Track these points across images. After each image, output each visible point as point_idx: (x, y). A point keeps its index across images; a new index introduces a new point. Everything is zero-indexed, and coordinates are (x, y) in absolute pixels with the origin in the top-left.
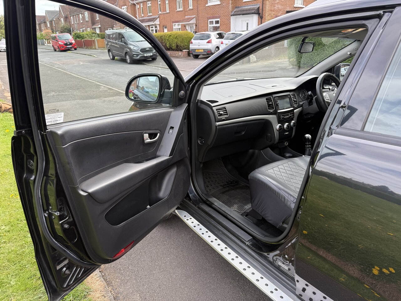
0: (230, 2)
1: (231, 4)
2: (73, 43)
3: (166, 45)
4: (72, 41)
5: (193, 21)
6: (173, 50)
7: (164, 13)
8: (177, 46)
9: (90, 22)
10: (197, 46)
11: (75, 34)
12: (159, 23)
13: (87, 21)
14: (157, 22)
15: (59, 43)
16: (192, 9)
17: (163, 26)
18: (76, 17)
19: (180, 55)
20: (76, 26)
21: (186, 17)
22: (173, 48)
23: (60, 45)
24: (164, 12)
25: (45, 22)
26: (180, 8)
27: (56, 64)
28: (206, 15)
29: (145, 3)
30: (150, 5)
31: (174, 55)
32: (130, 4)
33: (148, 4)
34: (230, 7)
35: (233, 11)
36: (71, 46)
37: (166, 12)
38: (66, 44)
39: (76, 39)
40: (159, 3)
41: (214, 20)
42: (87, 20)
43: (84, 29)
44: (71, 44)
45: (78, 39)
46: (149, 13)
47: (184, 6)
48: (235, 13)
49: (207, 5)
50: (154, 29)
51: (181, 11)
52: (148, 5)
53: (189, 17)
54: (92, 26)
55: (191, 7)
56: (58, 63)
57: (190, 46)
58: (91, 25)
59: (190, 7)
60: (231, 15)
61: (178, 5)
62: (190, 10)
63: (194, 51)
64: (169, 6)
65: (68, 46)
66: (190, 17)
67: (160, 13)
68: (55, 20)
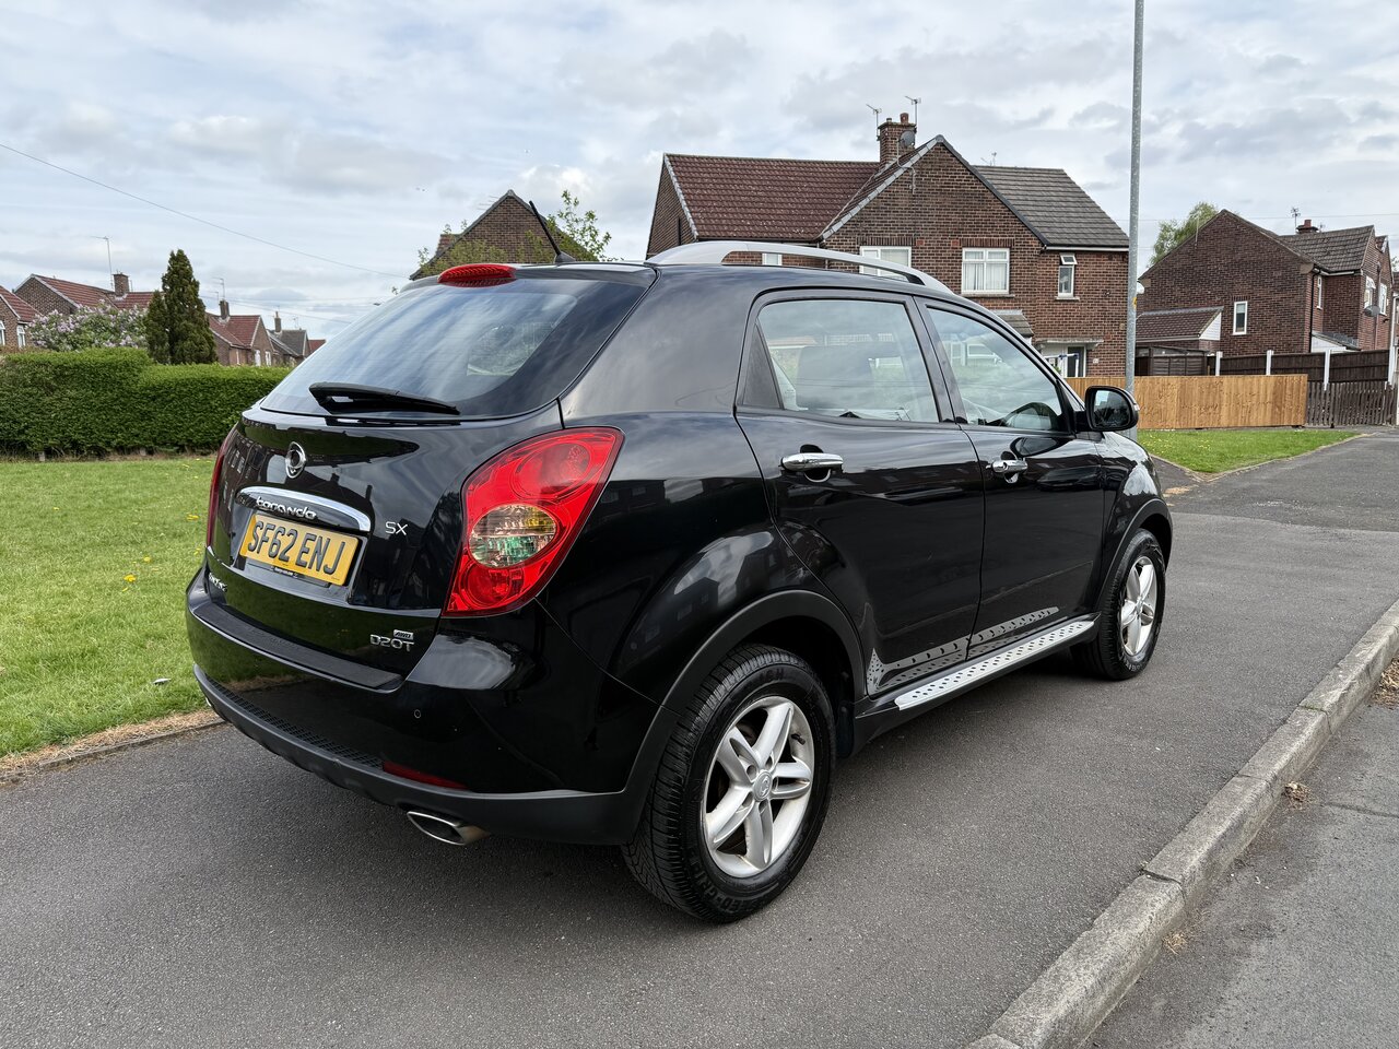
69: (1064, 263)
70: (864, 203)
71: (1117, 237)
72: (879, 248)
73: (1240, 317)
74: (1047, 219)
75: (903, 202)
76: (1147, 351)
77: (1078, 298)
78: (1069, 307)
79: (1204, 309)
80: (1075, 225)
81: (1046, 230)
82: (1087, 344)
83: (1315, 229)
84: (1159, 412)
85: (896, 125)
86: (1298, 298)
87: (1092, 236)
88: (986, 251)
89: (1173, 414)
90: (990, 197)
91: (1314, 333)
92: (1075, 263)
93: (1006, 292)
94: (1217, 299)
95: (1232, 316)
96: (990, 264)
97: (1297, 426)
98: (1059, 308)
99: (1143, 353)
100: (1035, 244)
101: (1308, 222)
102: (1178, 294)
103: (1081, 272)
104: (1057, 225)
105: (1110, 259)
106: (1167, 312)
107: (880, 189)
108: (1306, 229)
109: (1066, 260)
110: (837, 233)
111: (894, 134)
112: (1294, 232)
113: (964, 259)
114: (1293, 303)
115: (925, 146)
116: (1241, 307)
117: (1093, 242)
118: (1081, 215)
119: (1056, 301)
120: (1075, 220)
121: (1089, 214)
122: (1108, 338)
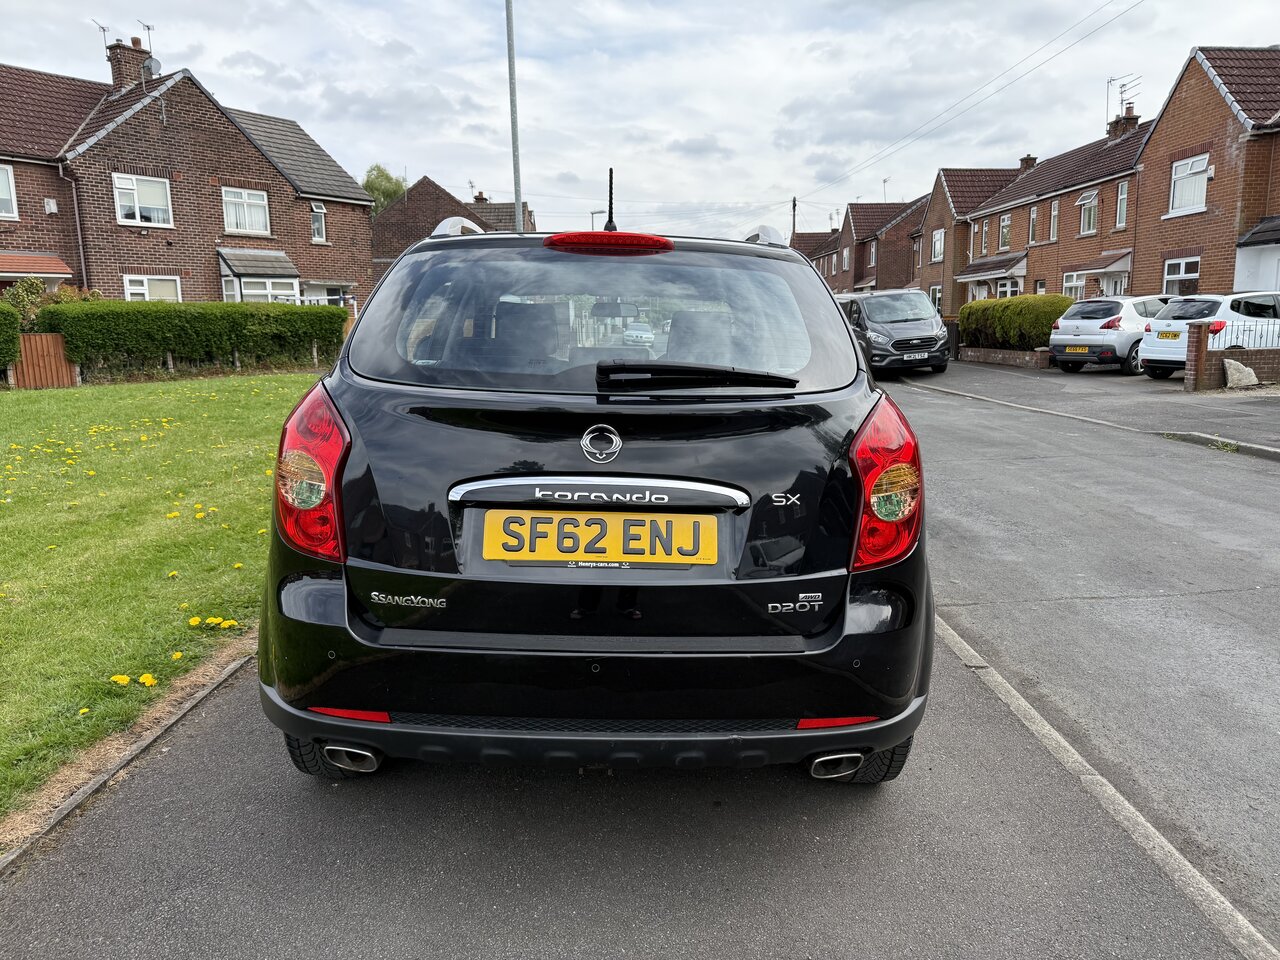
0: (1239, 204)
1: (1242, 211)
3: (995, 333)
5: (1124, 265)
6: (1012, 347)
7: (1043, 243)
8: (1022, 336)
9: (852, 273)
10: (1072, 337)
12: (1024, 272)
14: (1020, 270)
16: (1125, 231)
17: (1036, 281)
18: (824, 262)
19: (1028, 362)
21: (1104, 253)
22: (1012, 342)
24: (1042, 240)
26: (1089, 229)
28: (1160, 246)
29: (995, 218)
30: (1007, 223)
31: (1012, 363)
32: (954, 223)
33: (1004, 220)
34: (1238, 219)
35: (1248, 231)
37: (1048, 242)
40: (1033, 216)
41: (1183, 262)
42: (846, 268)
46: (1004, 245)
47: (1101, 221)
48: (1257, 238)
49: (1163, 218)
50: (1009, 289)
51: (1091, 237)
52: (1002, 224)
53: (1111, 253)
54: (856, 282)
55: (1121, 225)
57: (1052, 337)
58: (853, 281)
59: (1118, 225)
60: (1240, 245)
61: (1087, 220)
62: (1116, 232)
63: (1058, 351)
64: (1059, 223)
66: (1115, 252)
67: (1032, 243)
69: (315, 210)
70: (111, 126)
71: (357, 191)
72: (134, 177)
74: (293, 167)
75: (154, 132)
77: (330, 244)
78: (324, 251)
80: (318, 176)
81: (295, 177)
82: (343, 287)
83: (486, 200)
85: (129, 49)
87: (336, 188)
88: (245, 192)
90: (243, 139)
92: (325, 211)
93: (267, 233)
96: (249, 205)
98: (315, 252)
100: (290, 189)
101: (481, 193)
103: (330, 220)
104: (304, 174)
105: (353, 210)
107: (128, 114)
108: (480, 199)
109: (317, 207)
110: (83, 155)
111: (127, 57)
112: (472, 200)
113: (224, 198)
115: (170, 76)
117: (338, 194)
118: (322, 167)
119: (312, 245)
120: (318, 171)
121: (328, 167)
122: (359, 281)
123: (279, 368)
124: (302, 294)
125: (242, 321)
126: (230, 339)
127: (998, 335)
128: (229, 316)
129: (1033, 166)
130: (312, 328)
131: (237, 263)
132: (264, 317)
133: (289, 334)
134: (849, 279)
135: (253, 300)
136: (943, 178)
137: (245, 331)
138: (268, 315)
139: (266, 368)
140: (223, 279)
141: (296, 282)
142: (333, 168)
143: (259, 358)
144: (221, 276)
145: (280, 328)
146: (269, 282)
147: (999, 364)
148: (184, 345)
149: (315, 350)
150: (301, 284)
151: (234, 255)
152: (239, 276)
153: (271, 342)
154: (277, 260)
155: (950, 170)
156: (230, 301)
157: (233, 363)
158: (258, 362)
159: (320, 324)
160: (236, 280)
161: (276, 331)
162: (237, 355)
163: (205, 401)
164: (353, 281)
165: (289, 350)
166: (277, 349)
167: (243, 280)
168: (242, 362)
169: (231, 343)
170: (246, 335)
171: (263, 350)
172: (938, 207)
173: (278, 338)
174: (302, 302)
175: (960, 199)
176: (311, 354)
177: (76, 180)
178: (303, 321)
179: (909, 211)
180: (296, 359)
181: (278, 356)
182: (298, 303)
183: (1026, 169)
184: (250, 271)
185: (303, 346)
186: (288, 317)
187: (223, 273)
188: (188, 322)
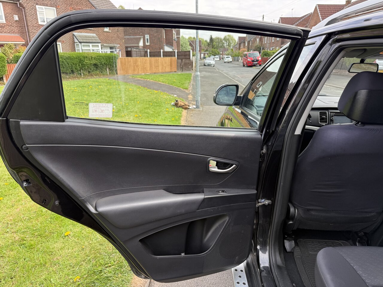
2: (259, 60)
4: (259, 58)
11: (264, 52)
13: (277, 41)
15: (248, 60)
20: (268, 45)
23: (248, 61)
25: (244, 42)
27: (237, 77)
36: (257, 63)
38: (253, 61)
39: (263, 56)
43: (274, 47)
44: (257, 61)
45: (265, 57)
56: (239, 76)
58: (280, 44)
65: (254, 63)
68: (252, 40)
73: (147, 39)
74: (97, 4)
76: (130, 49)
77: (110, 31)
78: (108, 34)
79: (138, 37)
82: (115, 46)
84: (145, 68)
86: (160, 35)
89: (149, 68)
91: (165, 45)
94: (141, 34)
95: (145, 39)
97: (175, 72)
98: (105, 34)
99: (129, 49)
102: (131, 32)
104: (101, 6)
106: (128, 37)
114: (160, 36)
116: (147, 37)
118: (107, 4)
119: (104, 32)
120: (106, 5)
121: (108, 4)
122: (120, 44)
123: (96, 76)
124: (102, 49)
125: (83, 59)
126: (79, 65)
127: (347, 65)
128: (78, 57)
129: (350, 3)
130: (107, 61)
131: (80, 38)
132: (90, 58)
133: (99, 64)
134: (279, 43)
135: (86, 51)
136: (318, 8)
137: (84, 63)
138: (92, 57)
139: (92, 75)
140: (76, 44)
141: (100, 45)
142: (110, 4)
143: (89, 72)
144: (75, 43)
145: (96, 61)
146: (91, 45)
147: (346, 75)
148: (64, 68)
149: (108, 69)
150: (101, 45)
151: (79, 35)
152: (81, 43)
153: (93, 66)
154: (93, 37)
155: (320, 5)
156: (78, 52)
157: (81, 74)
158: (89, 73)
159: (109, 60)
160: (80, 44)
161: (95, 63)
162: (82, 71)
163: (73, 92)
164: (118, 44)
165: (99, 69)
166: (95, 69)
167: (82, 44)
168: (83, 74)
169: (80, 67)
170: (84, 64)
171: (91, 69)
172: (315, 18)
173: (95, 65)
174: (102, 52)
175: (323, 15)
176: (107, 70)
177: (24, 8)
178: (103, 59)
179: (301, 20)
180: (101, 72)
181: (96, 71)
182: (101, 52)
183: (348, 4)
184: (85, 41)
185: (104, 68)
186: (99, 58)
187: (75, 42)
188: (65, 60)
